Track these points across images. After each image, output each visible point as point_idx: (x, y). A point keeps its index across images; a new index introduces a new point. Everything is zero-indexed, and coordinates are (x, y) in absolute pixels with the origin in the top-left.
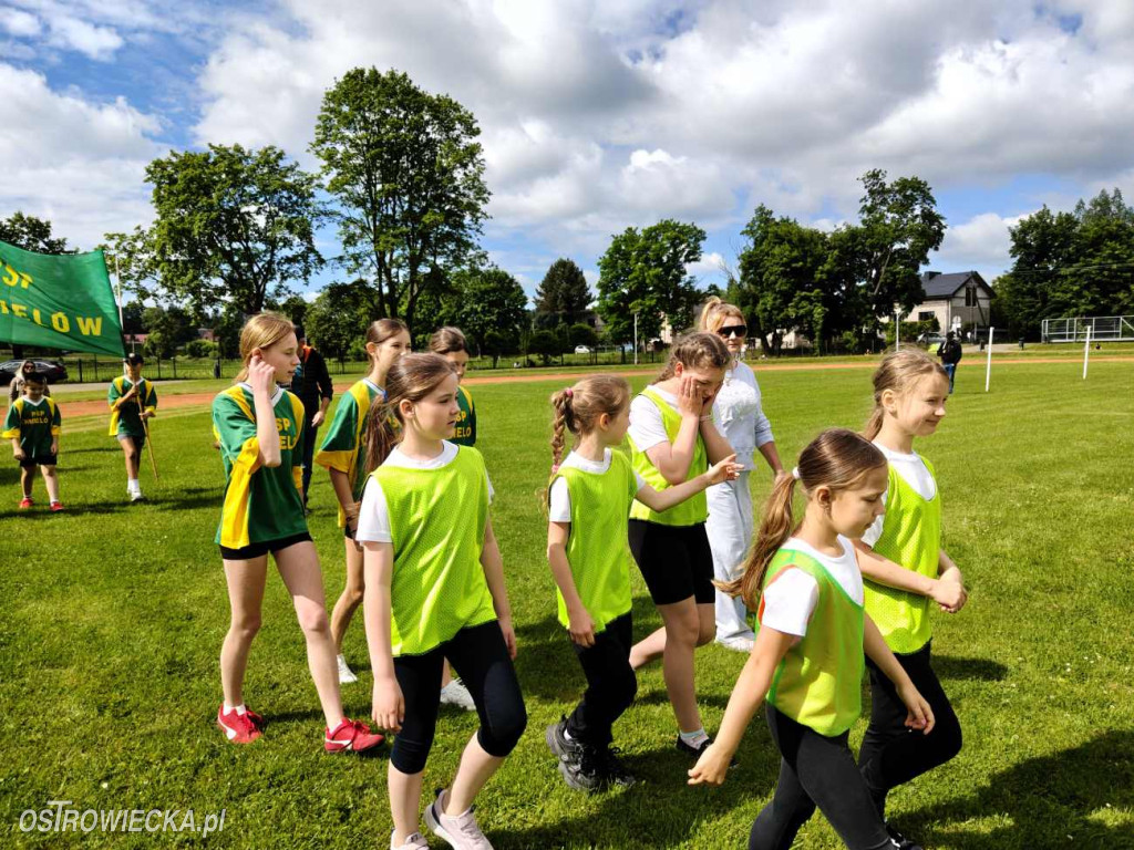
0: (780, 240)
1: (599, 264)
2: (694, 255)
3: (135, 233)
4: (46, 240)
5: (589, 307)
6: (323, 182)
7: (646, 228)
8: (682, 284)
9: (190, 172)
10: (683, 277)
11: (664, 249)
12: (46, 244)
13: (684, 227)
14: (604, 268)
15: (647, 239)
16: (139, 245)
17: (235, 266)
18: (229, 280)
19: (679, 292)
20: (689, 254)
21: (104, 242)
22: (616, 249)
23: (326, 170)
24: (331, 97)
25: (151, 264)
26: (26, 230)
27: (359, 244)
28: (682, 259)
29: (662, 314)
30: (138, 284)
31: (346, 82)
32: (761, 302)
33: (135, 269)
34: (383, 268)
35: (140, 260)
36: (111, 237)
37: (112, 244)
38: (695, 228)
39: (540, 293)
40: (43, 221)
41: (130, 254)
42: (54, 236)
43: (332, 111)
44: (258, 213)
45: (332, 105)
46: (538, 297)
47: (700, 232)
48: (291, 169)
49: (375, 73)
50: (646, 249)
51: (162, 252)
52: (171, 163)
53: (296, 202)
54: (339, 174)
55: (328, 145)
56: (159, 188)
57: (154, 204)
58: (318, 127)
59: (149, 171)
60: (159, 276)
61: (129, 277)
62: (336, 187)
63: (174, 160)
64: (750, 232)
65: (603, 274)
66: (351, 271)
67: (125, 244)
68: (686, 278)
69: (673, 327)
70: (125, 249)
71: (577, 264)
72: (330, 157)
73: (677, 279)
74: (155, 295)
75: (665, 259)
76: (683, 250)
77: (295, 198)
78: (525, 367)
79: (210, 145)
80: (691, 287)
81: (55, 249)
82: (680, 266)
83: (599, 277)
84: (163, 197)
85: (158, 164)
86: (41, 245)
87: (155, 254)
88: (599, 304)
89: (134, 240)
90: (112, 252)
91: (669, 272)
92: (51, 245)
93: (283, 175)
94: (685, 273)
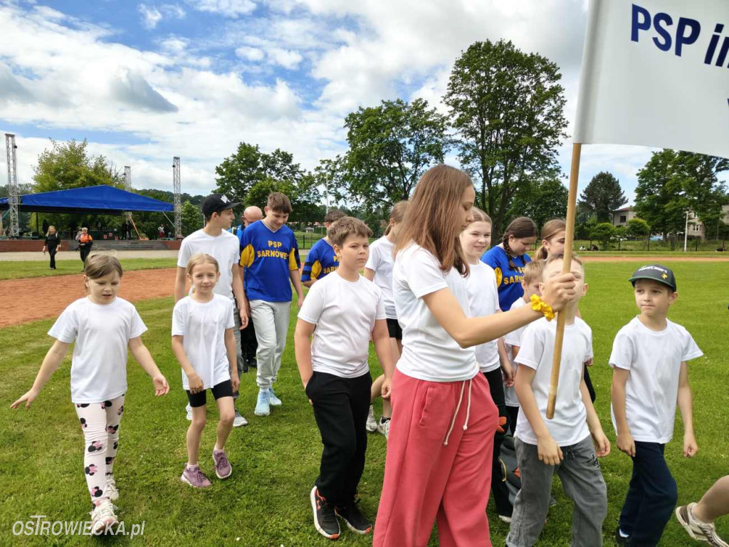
1: (638, 175)
2: (724, 166)
3: (336, 159)
4: (290, 164)
5: (622, 207)
6: (450, 121)
8: (713, 189)
9: (371, 119)
10: (714, 184)
11: (696, 162)
12: (290, 167)
14: (642, 177)
16: (338, 166)
17: (392, 179)
18: (387, 187)
19: (709, 196)
20: (720, 164)
21: (319, 165)
22: (654, 162)
23: (453, 113)
24: (460, 64)
25: (344, 178)
26: (280, 159)
27: (471, 163)
28: (714, 170)
30: (335, 191)
31: (469, 52)
33: (335, 181)
34: (487, 179)
35: (338, 176)
36: (323, 162)
37: (324, 166)
39: (582, 197)
40: (289, 153)
41: (333, 171)
42: (294, 163)
43: (458, 73)
44: (410, 143)
45: (459, 69)
46: (582, 200)
48: (432, 112)
49: (489, 43)
50: (681, 161)
51: (351, 171)
52: (358, 115)
53: (434, 134)
54: (460, 116)
55: (454, 96)
56: (352, 131)
57: (348, 141)
58: (449, 84)
59: (346, 120)
60: (348, 186)
61: (330, 187)
62: (459, 124)
63: (361, 112)
65: (640, 182)
67: (330, 166)
68: (717, 184)
69: (704, 222)
70: (330, 169)
71: (614, 176)
72: (455, 104)
73: (709, 185)
74: (345, 198)
75: (698, 170)
76: (715, 162)
77: (434, 132)
78: (588, 250)
79: (383, 101)
80: (723, 192)
81: (294, 170)
82: (712, 175)
83: (636, 184)
84: (353, 136)
85: (352, 116)
86: (288, 167)
87: (347, 172)
88: (634, 204)
89: (336, 163)
90: (324, 171)
91: (701, 180)
92: (292, 167)
93: (427, 116)
94: (716, 180)
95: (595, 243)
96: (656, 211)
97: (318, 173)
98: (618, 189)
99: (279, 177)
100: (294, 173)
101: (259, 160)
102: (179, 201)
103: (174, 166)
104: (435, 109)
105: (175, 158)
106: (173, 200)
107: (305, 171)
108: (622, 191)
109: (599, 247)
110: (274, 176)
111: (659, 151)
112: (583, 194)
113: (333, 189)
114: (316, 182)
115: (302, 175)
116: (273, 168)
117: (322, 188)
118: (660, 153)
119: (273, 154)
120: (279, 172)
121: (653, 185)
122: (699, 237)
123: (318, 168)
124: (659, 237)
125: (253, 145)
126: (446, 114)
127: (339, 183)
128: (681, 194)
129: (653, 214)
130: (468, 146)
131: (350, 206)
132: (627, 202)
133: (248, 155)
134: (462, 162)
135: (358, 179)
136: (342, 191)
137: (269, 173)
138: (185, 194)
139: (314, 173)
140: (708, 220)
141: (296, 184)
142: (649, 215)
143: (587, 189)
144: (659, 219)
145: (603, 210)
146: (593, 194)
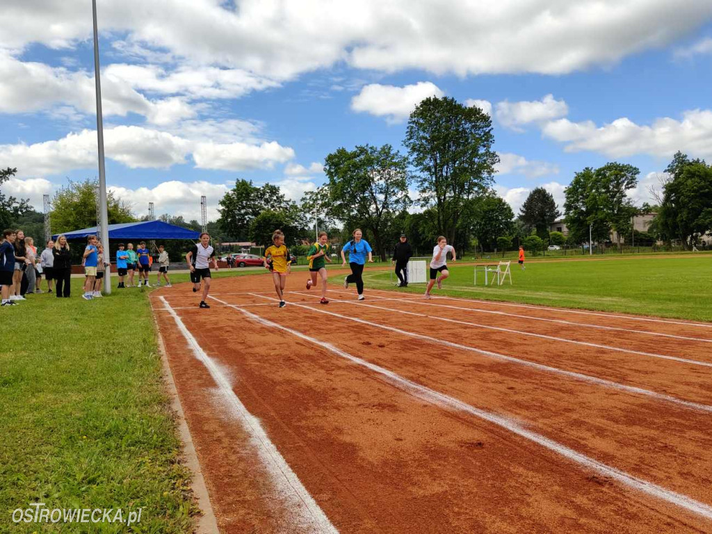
0: (692, 175)
1: (565, 192)
2: (631, 184)
3: (317, 191)
4: (277, 195)
5: (557, 220)
6: (409, 160)
7: (598, 168)
8: (623, 203)
10: (623, 199)
11: (610, 181)
12: (277, 197)
13: (623, 166)
14: (569, 194)
15: (597, 176)
19: (620, 210)
20: (627, 184)
21: (304, 196)
22: (577, 182)
23: (411, 154)
24: (413, 115)
25: (323, 206)
26: (269, 191)
27: (428, 192)
28: (624, 187)
29: (610, 224)
31: (421, 106)
32: (680, 215)
35: (318, 204)
36: (307, 193)
37: (308, 197)
38: (631, 167)
39: (522, 211)
40: (276, 186)
41: (315, 201)
43: (414, 122)
45: (413, 120)
46: (521, 214)
47: (635, 169)
48: (396, 155)
50: (598, 181)
52: (335, 155)
54: (417, 155)
56: (331, 168)
57: (328, 176)
58: (407, 132)
59: (326, 160)
63: (337, 153)
64: (671, 170)
65: (567, 198)
66: (422, 206)
67: (313, 196)
68: (625, 200)
69: (618, 232)
70: (313, 199)
71: (548, 191)
72: (413, 146)
73: (619, 202)
74: (324, 222)
75: (611, 187)
76: (624, 182)
79: (357, 146)
80: (630, 206)
81: (280, 199)
82: (622, 193)
83: (564, 201)
84: (332, 172)
85: (331, 157)
86: (275, 198)
88: (565, 217)
89: (317, 195)
90: (308, 201)
91: (613, 196)
93: (393, 158)
94: (625, 196)
96: (581, 223)
97: (302, 202)
98: (553, 203)
100: (280, 202)
104: (398, 151)
107: (290, 201)
108: (556, 206)
112: (522, 208)
115: (288, 204)
118: (581, 173)
119: (263, 187)
120: (267, 201)
121: (577, 200)
123: (303, 199)
126: (406, 155)
127: (319, 210)
129: (579, 226)
130: (425, 180)
132: (559, 215)
134: (420, 192)
139: (299, 203)
142: (576, 226)
145: (540, 223)
146: (531, 208)
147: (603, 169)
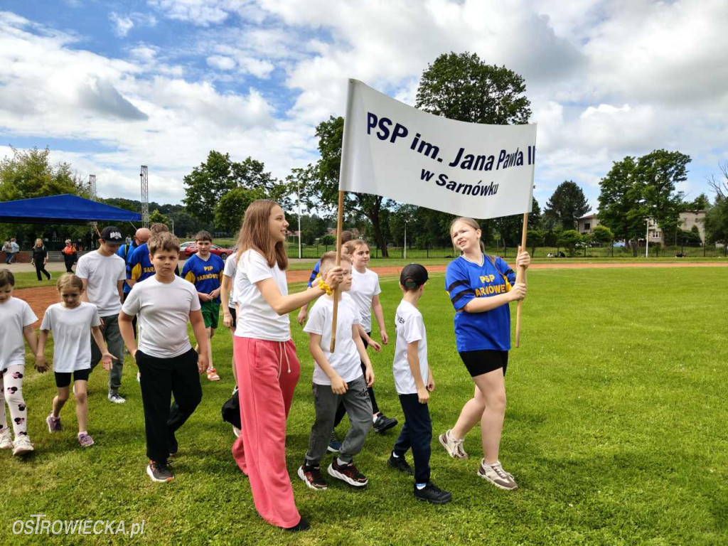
1: (600, 183)
2: (681, 176)
3: (307, 169)
4: (261, 173)
5: (587, 215)
7: (641, 157)
8: (671, 198)
10: (672, 192)
11: (655, 171)
12: (261, 175)
13: (672, 154)
14: (605, 186)
15: (642, 164)
16: (310, 175)
19: (668, 204)
20: (677, 174)
21: (291, 174)
22: (615, 172)
24: (427, 75)
25: (315, 187)
26: (251, 168)
28: (671, 179)
30: (307, 199)
31: (436, 65)
33: (307, 190)
35: (310, 185)
36: (294, 171)
37: (295, 175)
38: (681, 155)
39: (548, 205)
40: (260, 162)
41: (305, 180)
42: (265, 171)
43: (427, 84)
45: (427, 81)
46: (548, 208)
47: (685, 156)
50: (641, 171)
51: (323, 180)
52: (329, 124)
55: (423, 107)
56: (323, 140)
57: (320, 150)
58: (418, 95)
59: (318, 130)
60: (320, 194)
61: (303, 195)
63: (332, 122)
65: (603, 191)
67: (302, 175)
68: (675, 193)
70: (302, 178)
71: (578, 185)
73: (667, 193)
74: (317, 206)
75: (656, 179)
76: (672, 172)
78: (556, 257)
80: (679, 200)
81: (265, 178)
82: (670, 184)
83: (599, 193)
84: (324, 145)
85: (323, 125)
86: (258, 176)
87: (318, 181)
88: (597, 212)
89: (307, 172)
90: (295, 180)
91: (659, 189)
92: (263, 176)
94: (674, 189)
95: (562, 249)
96: (618, 219)
97: (289, 182)
98: (582, 197)
99: (250, 186)
100: (265, 182)
101: (230, 169)
102: (147, 210)
103: (141, 175)
105: (142, 166)
106: (140, 209)
107: (276, 180)
108: (585, 199)
109: (566, 254)
110: (245, 184)
111: (619, 161)
112: (549, 202)
113: (304, 197)
114: (288, 190)
115: (273, 183)
116: (244, 177)
117: (294, 197)
118: (621, 163)
119: (244, 162)
120: (249, 180)
121: (614, 193)
122: (658, 244)
123: (290, 177)
124: (621, 244)
125: (223, 153)
127: (311, 192)
128: (641, 201)
129: (615, 222)
131: (322, 215)
132: (590, 210)
133: (217, 164)
135: (330, 188)
136: (314, 199)
137: (240, 182)
138: (153, 203)
139: (285, 182)
140: (667, 226)
141: (267, 193)
142: (612, 222)
143: (552, 197)
144: (620, 227)
145: (568, 217)
146: (558, 202)
147: (649, 157)
